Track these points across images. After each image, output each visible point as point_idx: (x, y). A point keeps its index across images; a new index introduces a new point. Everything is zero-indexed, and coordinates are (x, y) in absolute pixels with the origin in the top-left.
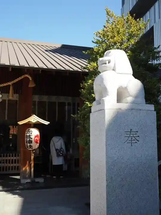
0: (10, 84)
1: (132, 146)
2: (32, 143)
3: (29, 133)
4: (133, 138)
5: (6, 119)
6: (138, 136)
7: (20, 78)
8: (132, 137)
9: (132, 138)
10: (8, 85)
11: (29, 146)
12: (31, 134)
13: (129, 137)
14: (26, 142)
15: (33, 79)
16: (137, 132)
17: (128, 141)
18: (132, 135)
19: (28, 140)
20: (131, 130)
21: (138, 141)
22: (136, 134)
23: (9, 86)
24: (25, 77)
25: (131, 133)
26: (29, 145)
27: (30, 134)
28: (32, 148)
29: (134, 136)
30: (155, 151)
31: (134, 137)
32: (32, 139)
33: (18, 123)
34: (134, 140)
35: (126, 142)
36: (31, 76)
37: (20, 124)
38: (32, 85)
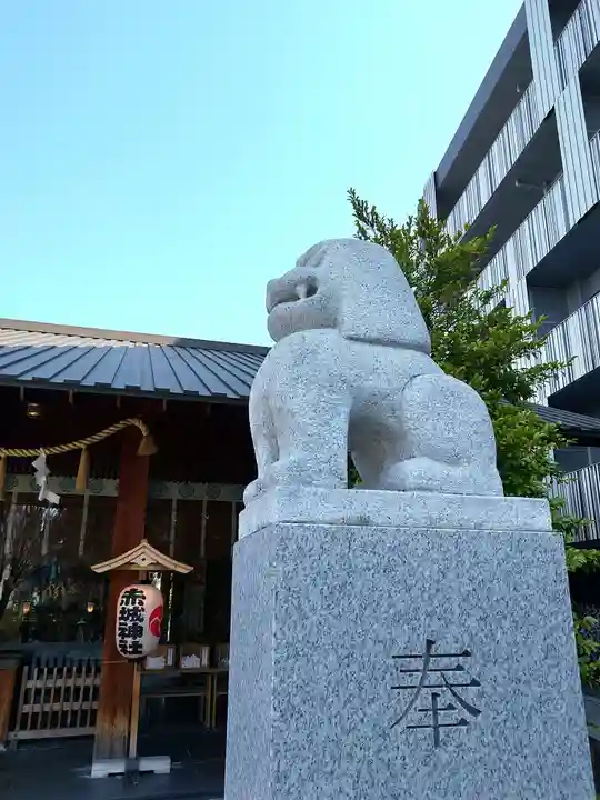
0: (83, 446)
1: (437, 744)
2: (141, 635)
3: (133, 603)
4: (446, 698)
5: (81, 553)
6: (475, 683)
7: (112, 430)
8: (436, 690)
9: (435, 695)
10: (74, 450)
11: (130, 647)
12: (141, 603)
13: (418, 688)
14: (118, 632)
15: (151, 432)
16: (466, 654)
17: (414, 716)
18: (434, 678)
19: (130, 624)
20: (430, 643)
21: (475, 712)
22: (459, 668)
23: (79, 451)
24: (129, 426)
25: (431, 666)
26: (129, 640)
27: (137, 605)
28: (141, 652)
29: (451, 682)
30: (579, 776)
31: (449, 686)
32: (142, 620)
33: (93, 567)
34: (451, 707)
35: (403, 723)
36: (144, 423)
37: (99, 571)
38: (145, 449)
